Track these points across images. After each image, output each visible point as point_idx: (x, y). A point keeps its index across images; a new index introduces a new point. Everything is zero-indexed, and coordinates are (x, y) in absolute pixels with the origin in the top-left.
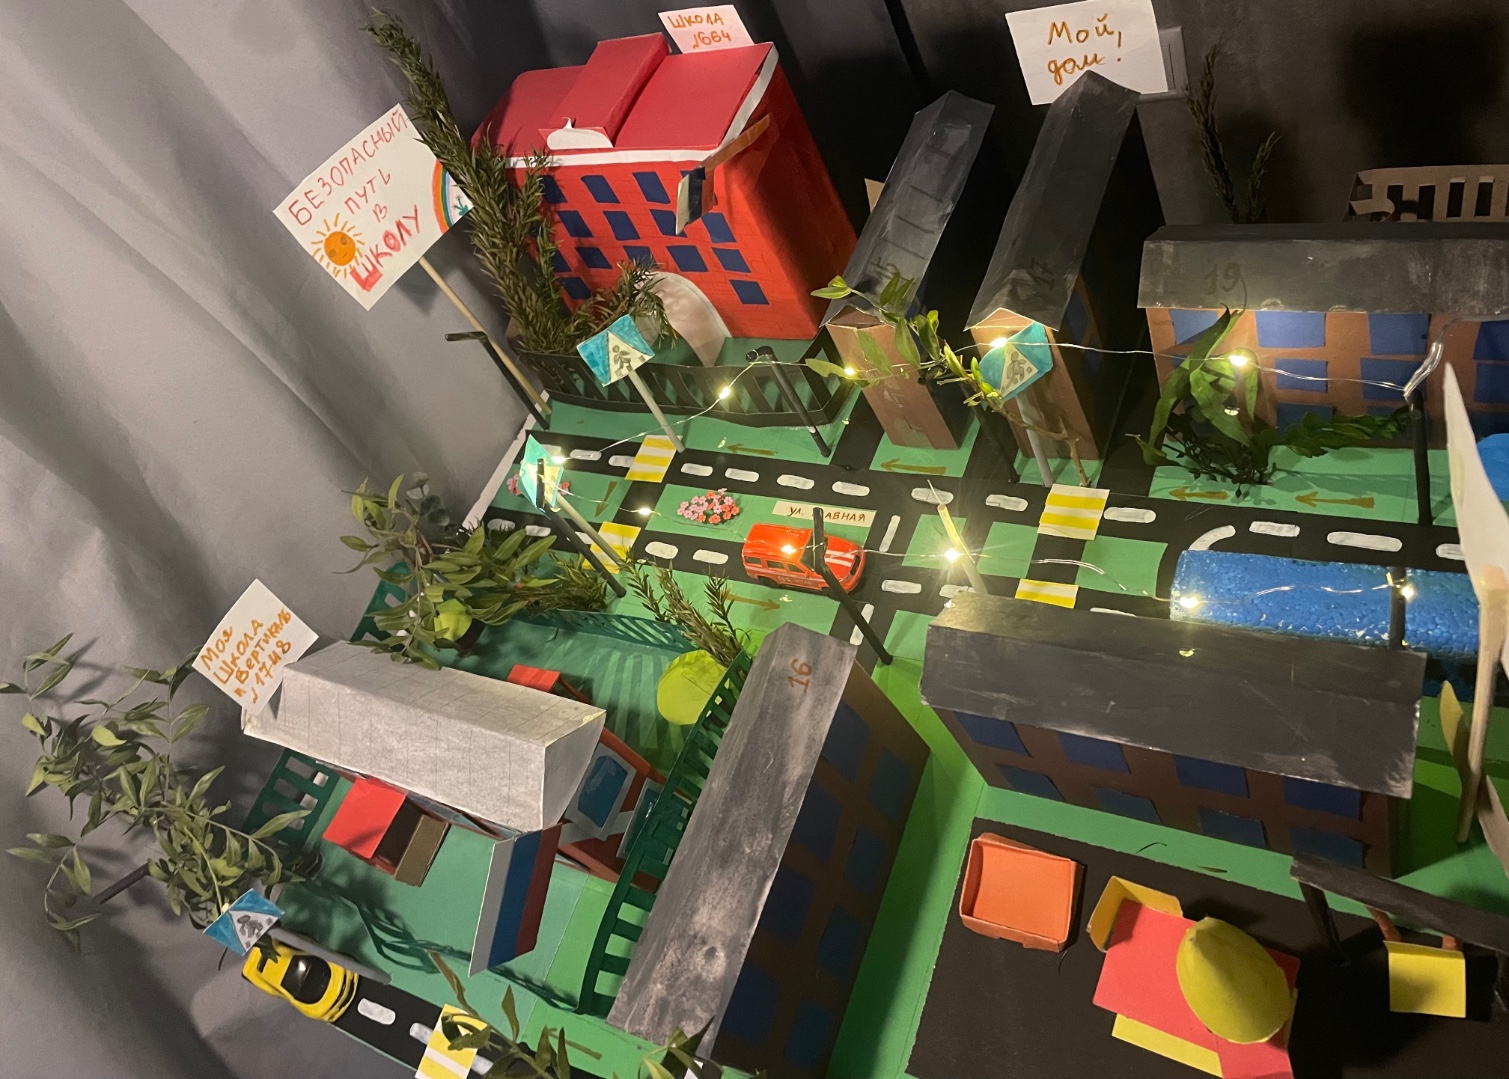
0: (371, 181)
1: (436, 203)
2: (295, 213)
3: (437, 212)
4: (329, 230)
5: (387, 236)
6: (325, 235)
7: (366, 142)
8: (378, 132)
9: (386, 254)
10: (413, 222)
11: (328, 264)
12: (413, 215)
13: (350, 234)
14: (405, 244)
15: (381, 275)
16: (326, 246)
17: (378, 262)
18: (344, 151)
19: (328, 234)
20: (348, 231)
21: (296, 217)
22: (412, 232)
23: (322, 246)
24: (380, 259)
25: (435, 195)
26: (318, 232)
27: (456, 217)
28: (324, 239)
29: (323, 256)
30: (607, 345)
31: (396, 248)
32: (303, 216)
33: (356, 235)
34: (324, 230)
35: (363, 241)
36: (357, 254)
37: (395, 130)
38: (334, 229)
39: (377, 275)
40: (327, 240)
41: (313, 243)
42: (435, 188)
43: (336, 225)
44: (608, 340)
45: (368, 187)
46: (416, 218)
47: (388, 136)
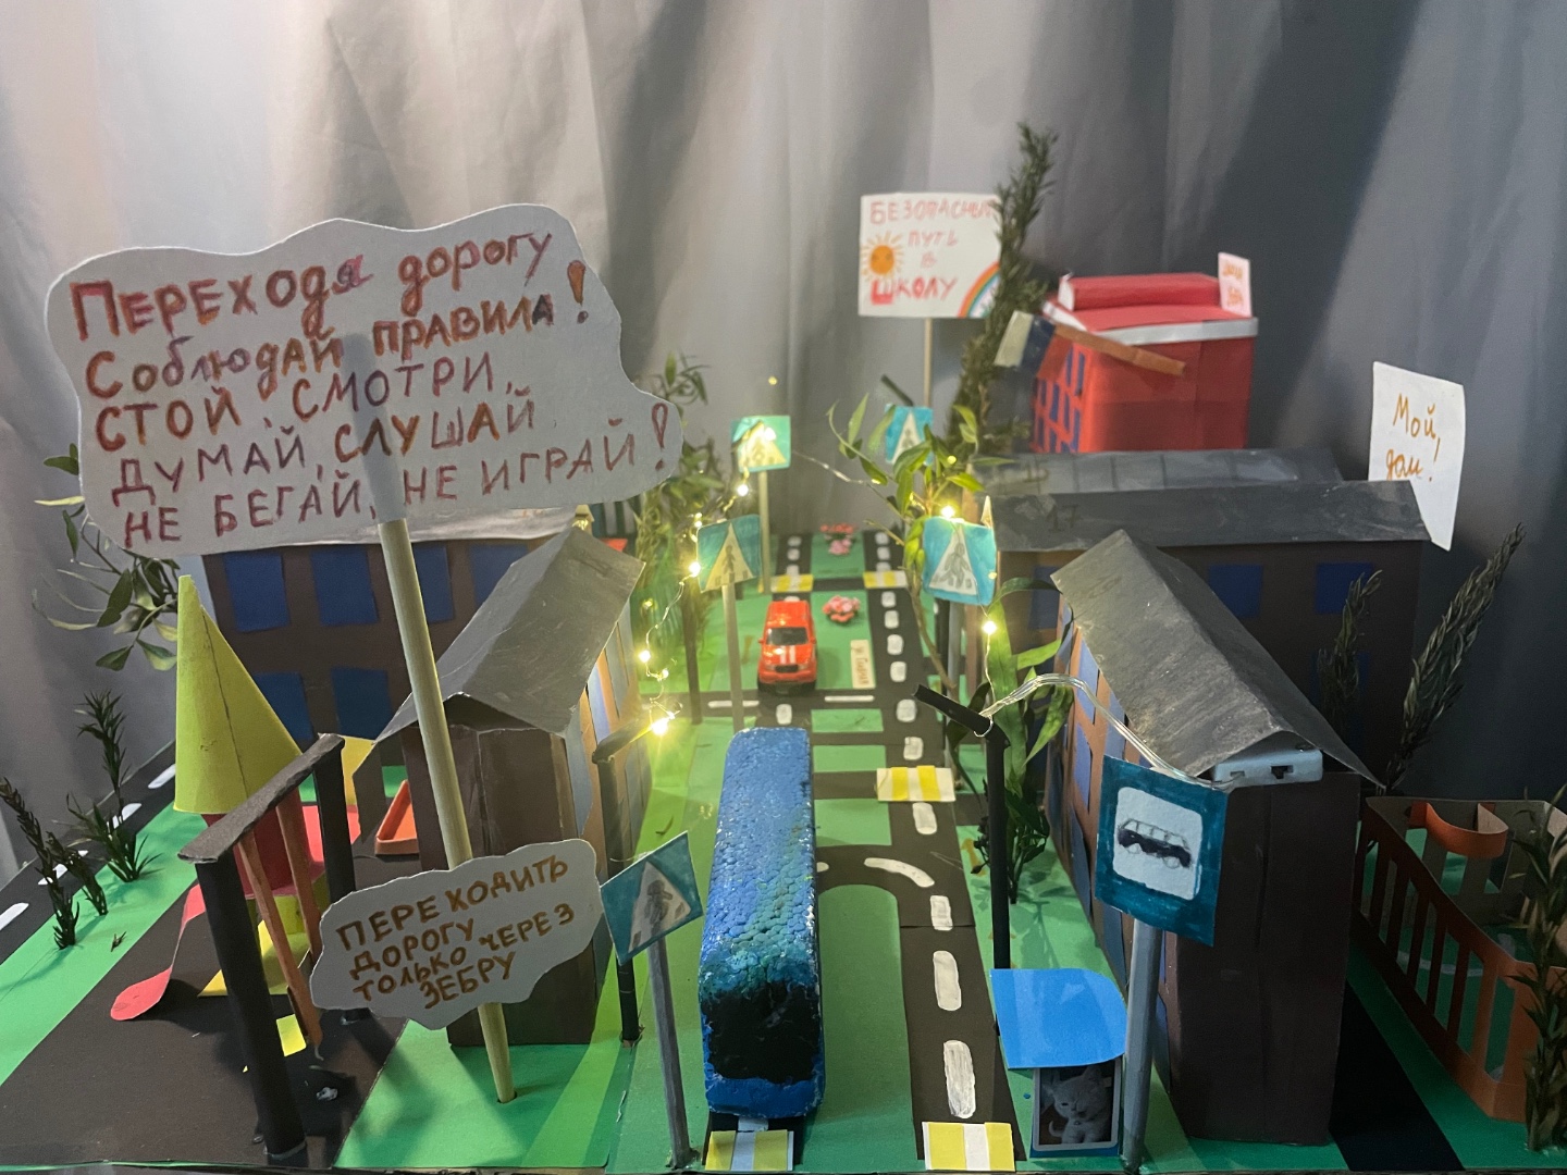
0: (940, 234)
1: (972, 291)
2: (875, 209)
3: (967, 298)
4: (886, 241)
5: (919, 281)
6: (880, 242)
7: (958, 202)
8: (971, 204)
9: (907, 292)
10: (945, 289)
11: (865, 262)
12: (949, 284)
13: (896, 257)
14: (926, 298)
15: (892, 303)
16: (875, 250)
17: (898, 293)
18: (939, 197)
19: (883, 244)
20: (898, 253)
21: (873, 214)
22: (938, 294)
23: (872, 248)
24: (900, 292)
25: (975, 286)
26: (878, 237)
27: (976, 313)
28: (877, 243)
29: (866, 254)
31: (917, 294)
32: (878, 217)
33: (899, 261)
34: (883, 236)
35: (901, 269)
36: (889, 274)
38: (889, 244)
39: (890, 300)
40: (879, 247)
41: (869, 241)
42: (981, 279)
43: (893, 242)
45: (935, 236)
46: (949, 288)
47: (976, 212)
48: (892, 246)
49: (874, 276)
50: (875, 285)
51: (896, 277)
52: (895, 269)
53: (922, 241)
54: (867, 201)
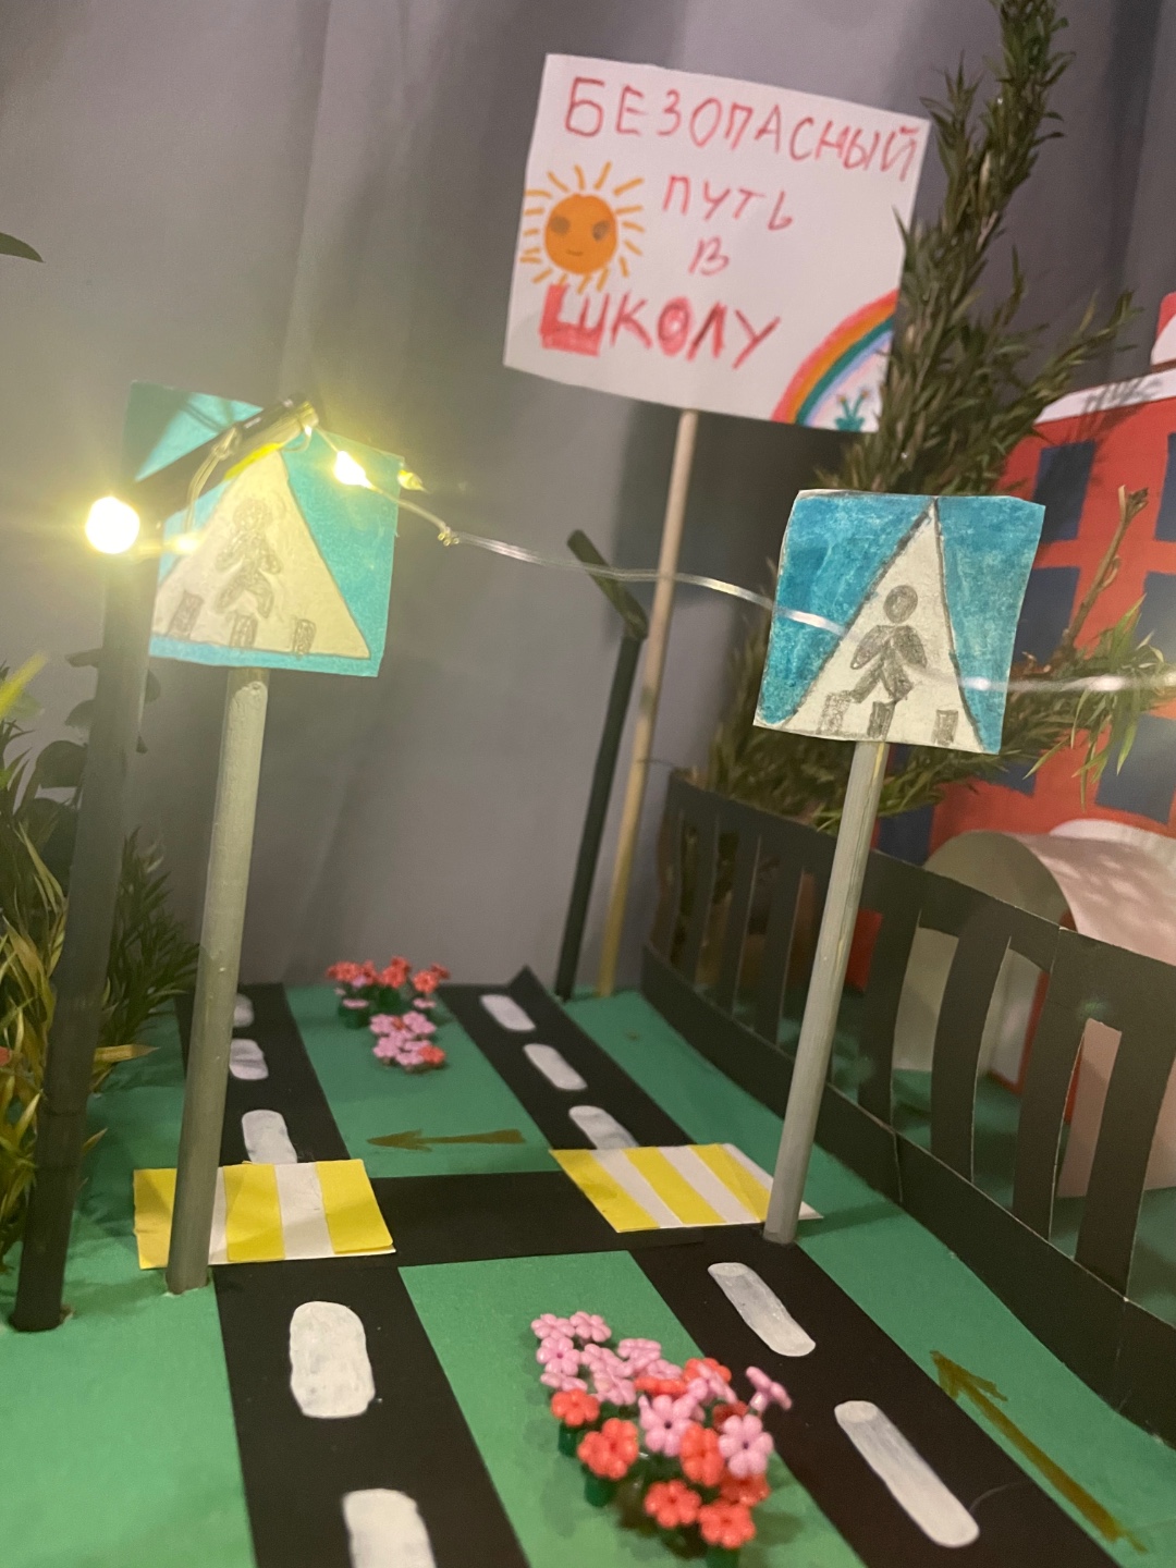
0: (749, 194)
1: (815, 359)
2: (579, 96)
3: (804, 372)
4: (598, 185)
5: (677, 307)
6: (582, 184)
7: (810, 120)
8: (846, 131)
9: (641, 332)
10: (745, 341)
11: (534, 232)
12: (758, 330)
13: (623, 234)
14: (691, 354)
15: (594, 353)
16: (563, 205)
17: (615, 329)
18: (760, 96)
19: (589, 191)
20: (627, 225)
21: (573, 105)
22: (724, 353)
23: (560, 196)
24: (622, 330)
25: (829, 344)
26: (578, 171)
27: (826, 417)
28: (574, 189)
29: (539, 211)
30: (886, 564)
31: (668, 343)
32: (584, 118)
33: (630, 245)
34: (591, 177)
35: (630, 268)
36: (596, 275)
37: (877, 159)
38: (606, 194)
39: (589, 345)
40: (577, 197)
41: (551, 176)
42: (842, 331)
43: (618, 191)
44: (903, 543)
45: (736, 198)
46: (756, 340)
47: (856, 155)
48: (614, 203)
49: (557, 273)
50: (556, 296)
51: (617, 286)
52: (614, 264)
53: (699, 205)
54: (558, 69)
